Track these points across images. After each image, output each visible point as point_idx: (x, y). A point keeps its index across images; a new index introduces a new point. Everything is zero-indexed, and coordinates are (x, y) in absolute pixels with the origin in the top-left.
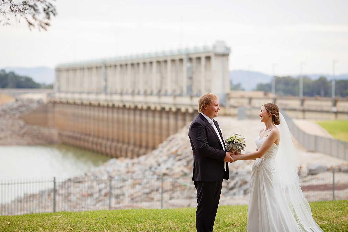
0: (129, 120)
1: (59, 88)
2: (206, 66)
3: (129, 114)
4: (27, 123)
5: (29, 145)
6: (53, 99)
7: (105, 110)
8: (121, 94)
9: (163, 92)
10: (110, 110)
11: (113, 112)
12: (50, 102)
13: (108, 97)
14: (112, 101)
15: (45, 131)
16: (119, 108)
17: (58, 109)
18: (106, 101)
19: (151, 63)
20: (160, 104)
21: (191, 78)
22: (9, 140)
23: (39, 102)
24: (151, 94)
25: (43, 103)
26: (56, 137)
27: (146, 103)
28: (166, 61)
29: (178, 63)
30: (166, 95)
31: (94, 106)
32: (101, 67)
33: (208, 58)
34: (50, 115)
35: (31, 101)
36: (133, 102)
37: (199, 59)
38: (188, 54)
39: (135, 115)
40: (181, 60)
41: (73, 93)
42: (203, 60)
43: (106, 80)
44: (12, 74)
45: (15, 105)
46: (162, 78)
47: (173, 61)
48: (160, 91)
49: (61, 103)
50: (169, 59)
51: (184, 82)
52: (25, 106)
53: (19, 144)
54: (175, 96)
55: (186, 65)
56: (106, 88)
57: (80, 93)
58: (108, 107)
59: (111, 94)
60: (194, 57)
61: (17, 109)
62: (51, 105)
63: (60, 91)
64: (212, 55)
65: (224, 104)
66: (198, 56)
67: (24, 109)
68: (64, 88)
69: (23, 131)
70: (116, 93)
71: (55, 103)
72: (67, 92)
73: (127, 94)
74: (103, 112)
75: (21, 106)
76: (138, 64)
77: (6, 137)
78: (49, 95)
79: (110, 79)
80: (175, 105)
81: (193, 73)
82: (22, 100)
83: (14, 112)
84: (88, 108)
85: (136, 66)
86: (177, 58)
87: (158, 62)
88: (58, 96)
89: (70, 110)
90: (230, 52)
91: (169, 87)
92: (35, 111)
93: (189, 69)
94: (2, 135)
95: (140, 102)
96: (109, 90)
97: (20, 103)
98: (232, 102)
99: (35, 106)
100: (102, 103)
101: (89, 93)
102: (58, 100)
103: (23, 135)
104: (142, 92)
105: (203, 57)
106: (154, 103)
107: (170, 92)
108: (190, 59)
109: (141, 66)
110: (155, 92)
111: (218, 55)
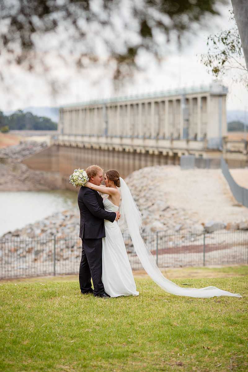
0: (129, 165)
1: (63, 130)
2: (202, 108)
3: (129, 158)
4: (30, 167)
5: (30, 190)
6: (57, 143)
7: (106, 154)
8: (121, 138)
9: (161, 135)
10: (111, 154)
11: (113, 157)
12: (54, 145)
13: (109, 140)
14: (112, 144)
15: (49, 176)
16: (119, 152)
17: (62, 152)
18: (107, 144)
19: (150, 104)
20: (157, 148)
21: (187, 120)
22: (9, 186)
23: (42, 145)
24: (150, 138)
25: (46, 146)
26: (59, 183)
27: (144, 147)
28: (163, 102)
29: (175, 103)
30: (164, 138)
31: (96, 150)
32: (102, 108)
33: (204, 99)
34: (54, 159)
35: (34, 144)
36: (132, 146)
37: (195, 99)
38: (184, 95)
39: (134, 159)
40: (178, 101)
41: (76, 135)
42: (199, 100)
43: (107, 122)
44: (30, 114)
45: (18, 148)
46: (160, 120)
47: (171, 101)
48: (158, 134)
49: (65, 146)
50: (167, 100)
51: (181, 125)
52: (28, 149)
53: (19, 190)
54: (172, 140)
55: (183, 106)
56: (106, 130)
57: (83, 136)
58: (108, 150)
59: (112, 137)
60: (190, 97)
61: (19, 153)
62: (54, 149)
63: (63, 134)
64: (207, 95)
65: (221, 148)
66: (194, 96)
67: (27, 152)
68: (67, 131)
69: (25, 176)
70: (116, 137)
71: (59, 146)
72: (69, 135)
73: (126, 137)
74: (104, 155)
75: (24, 150)
76: (137, 105)
77: (6, 183)
78: (53, 137)
79: (111, 121)
80: (172, 149)
81: (189, 115)
82: (26, 143)
83: (17, 156)
84: (90, 151)
85: (135, 107)
86: (174, 99)
87: (156, 103)
88: (63, 139)
89: (73, 154)
90: (228, 92)
91: (167, 130)
92: (38, 155)
93: (186, 110)
94: (2, 180)
95: (139, 146)
96: (109, 134)
97: (23, 146)
98: (229, 146)
99: (38, 149)
100: (103, 147)
101: (90, 136)
102: (61, 143)
103: (24, 181)
104: (141, 135)
105: (199, 97)
106: (152, 147)
107: (167, 135)
108: (187, 100)
109: (140, 107)
110: (154, 134)
111: (214, 96)
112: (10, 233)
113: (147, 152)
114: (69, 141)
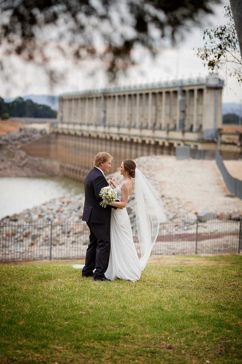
0: (125, 154)
1: (62, 118)
2: (198, 100)
3: (125, 148)
4: (28, 154)
5: (28, 176)
6: (56, 131)
7: (104, 142)
8: (119, 127)
9: (158, 125)
10: (108, 143)
11: (111, 146)
12: (53, 133)
13: (107, 130)
14: (109, 133)
15: (47, 163)
16: (116, 141)
17: (61, 140)
18: (104, 133)
19: (147, 94)
20: (154, 138)
21: (184, 112)
22: (8, 171)
23: (41, 132)
24: (146, 128)
25: (46, 133)
26: (57, 170)
27: (141, 137)
28: (161, 93)
29: (172, 95)
30: (160, 129)
31: (94, 138)
32: (100, 98)
33: (201, 91)
34: (52, 146)
35: (34, 131)
36: (129, 135)
37: (192, 91)
38: (182, 87)
39: (131, 148)
40: (175, 92)
41: (74, 124)
42: (196, 93)
43: (105, 112)
44: (30, 101)
45: (18, 135)
46: (157, 111)
47: (168, 93)
48: (155, 125)
49: (63, 134)
50: (164, 91)
51: (178, 116)
52: (27, 136)
53: (17, 176)
54: (168, 130)
55: (180, 97)
56: (104, 120)
57: (81, 124)
58: (106, 139)
59: (109, 127)
60: (187, 89)
61: (19, 139)
62: (53, 136)
63: (62, 122)
64: (204, 87)
65: (215, 140)
66: (191, 88)
67: (26, 139)
68: (66, 119)
69: (24, 162)
70: (113, 126)
71: (57, 134)
72: (68, 123)
73: (124, 127)
74: (102, 144)
75: (23, 136)
76: (135, 95)
77: (5, 168)
78: (52, 125)
79: (109, 111)
80: (168, 139)
81: (186, 106)
82: (25, 130)
83: (16, 142)
84: (88, 140)
85: (133, 97)
86: (171, 90)
87: (154, 94)
88: (62, 127)
89: (71, 142)
90: (224, 85)
91: (163, 120)
92: (37, 142)
93: (183, 102)
94: (1, 166)
95: (136, 136)
96: (107, 123)
97: (23, 133)
98: (224, 138)
99: (38, 136)
100: (101, 135)
101: (88, 125)
102: (60, 131)
103: (22, 167)
104: (138, 125)
105: (196, 88)
106: (149, 137)
107: (164, 125)
108: (184, 92)
109: (138, 97)
110: (150, 125)
111: (210, 88)
112: (8, 217)
113: (144, 142)
114: (68, 129)
